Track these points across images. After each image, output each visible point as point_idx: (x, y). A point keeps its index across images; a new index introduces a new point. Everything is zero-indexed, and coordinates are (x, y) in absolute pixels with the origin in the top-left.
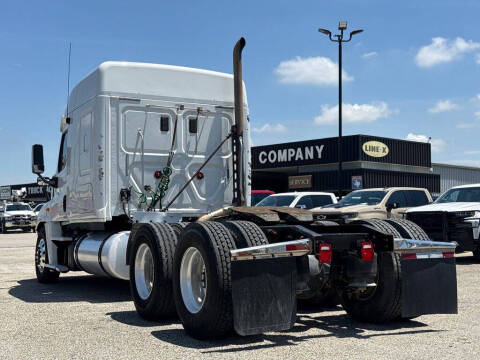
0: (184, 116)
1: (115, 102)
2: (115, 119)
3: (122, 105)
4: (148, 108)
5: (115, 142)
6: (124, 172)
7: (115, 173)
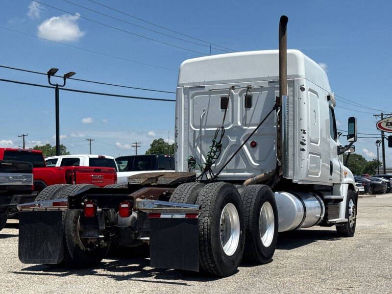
0: (240, 95)
1: (187, 91)
2: (187, 104)
3: (192, 93)
4: (211, 92)
5: (187, 122)
6: (192, 145)
7: (186, 146)
